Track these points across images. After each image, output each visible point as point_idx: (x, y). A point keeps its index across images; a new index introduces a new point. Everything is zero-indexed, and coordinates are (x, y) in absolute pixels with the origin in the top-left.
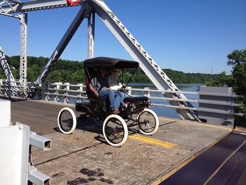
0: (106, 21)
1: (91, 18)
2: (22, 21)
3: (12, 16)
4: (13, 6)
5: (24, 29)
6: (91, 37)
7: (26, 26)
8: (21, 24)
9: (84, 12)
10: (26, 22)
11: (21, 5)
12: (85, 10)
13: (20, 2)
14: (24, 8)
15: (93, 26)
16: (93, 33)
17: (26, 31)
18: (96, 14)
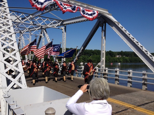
0: (114, 27)
1: (104, 27)
2: (63, 30)
3: (58, 28)
4: (59, 22)
5: (64, 35)
6: (104, 38)
7: (65, 33)
8: (63, 32)
9: (99, 23)
10: (65, 31)
11: (63, 21)
12: (100, 22)
13: (62, 20)
14: (65, 23)
15: (105, 31)
16: (105, 36)
17: (65, 36)
18: (107, 23)
